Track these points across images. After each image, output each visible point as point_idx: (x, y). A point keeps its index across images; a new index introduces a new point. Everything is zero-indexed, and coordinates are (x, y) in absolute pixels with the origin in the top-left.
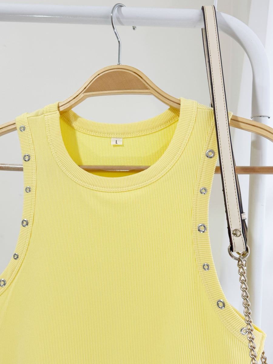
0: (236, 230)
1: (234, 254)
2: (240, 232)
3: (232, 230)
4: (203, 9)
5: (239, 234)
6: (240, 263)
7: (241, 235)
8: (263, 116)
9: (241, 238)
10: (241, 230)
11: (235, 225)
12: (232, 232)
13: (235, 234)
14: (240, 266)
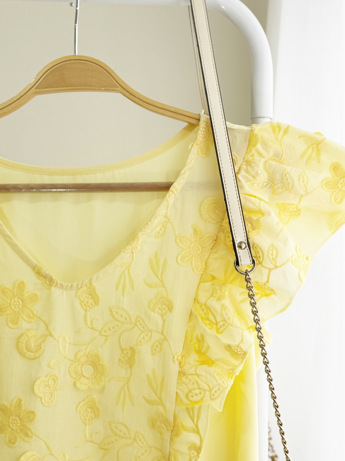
0: (241, 243)
1: (239, 268)
2: (245, 244)
3: (237, 243)
5: (243, 246)
6: (247, 277)
7: (246, 247)
9: (247, 250)
10: (246, 242)
11: (240, 237)
12: (236, 245)
13: (240, 247)
14: (248, 280)
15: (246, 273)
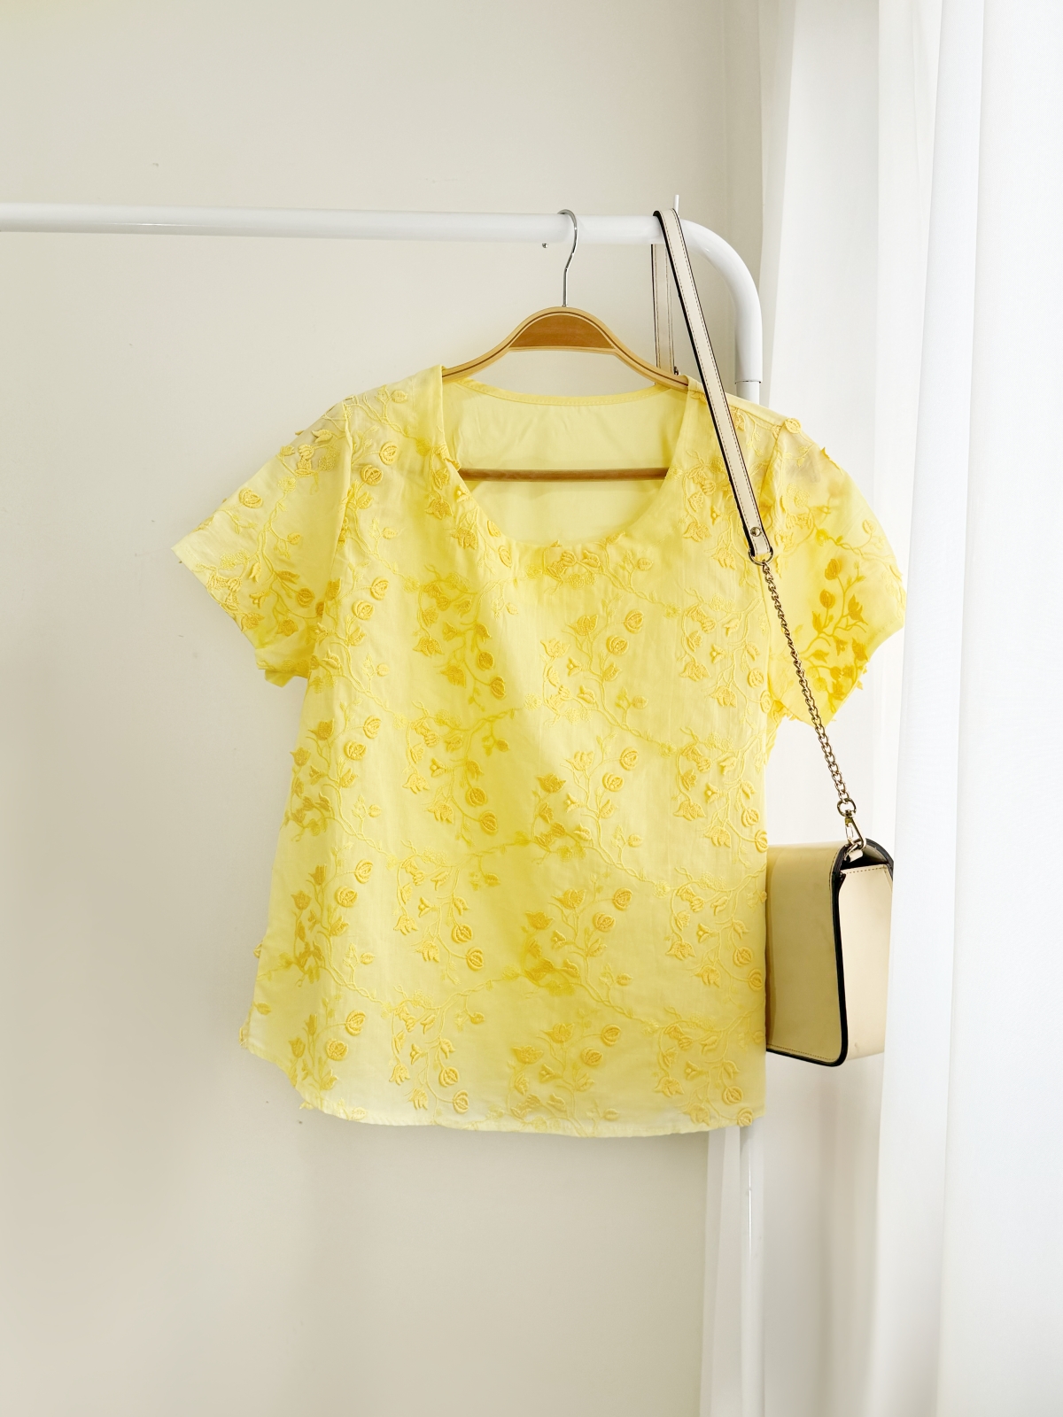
0: (754, 528)
1: (755, 558)
2: (760, 529)
3: (749, 529)
6: (765, 567)
7: (761, 533)
9: (762, 537)
10: (760, 526)
11: (752, 523)
12: (749, 532)
13: (754, 533)
14: (767, 572)
15: (764, 564)
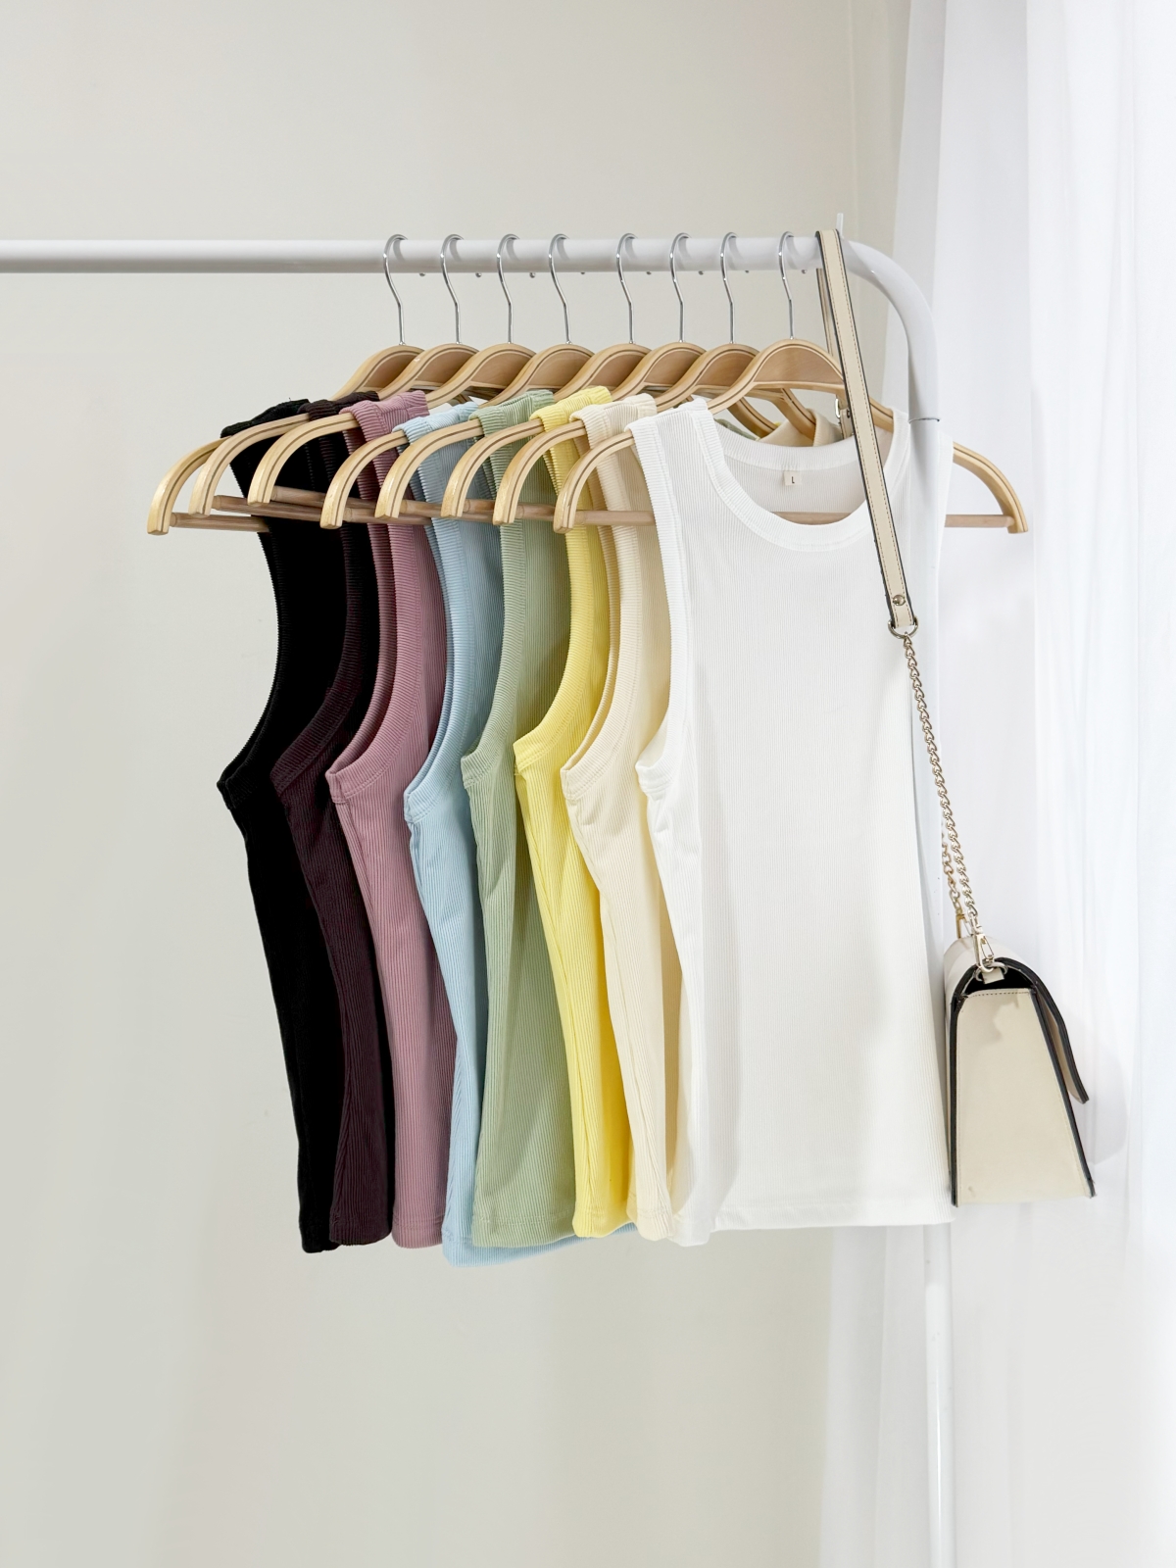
0: (897, 596)
1: (896, 630)
3: (892, 597)
4: (818, 235)
5: (902, 600)
6: (908, 641)
8: (929, 419)
9: (906, 606)
10: (905, 595)
12: (892, 600)
14: (908, 646)
15: (904, 638)
